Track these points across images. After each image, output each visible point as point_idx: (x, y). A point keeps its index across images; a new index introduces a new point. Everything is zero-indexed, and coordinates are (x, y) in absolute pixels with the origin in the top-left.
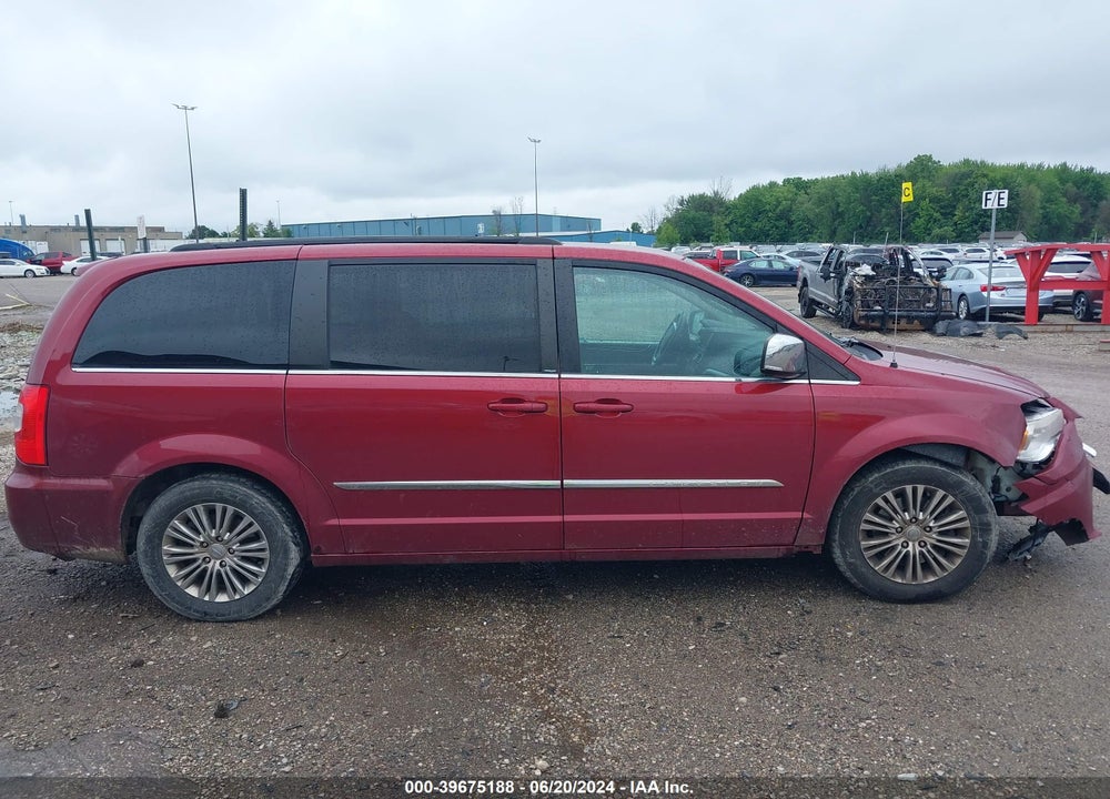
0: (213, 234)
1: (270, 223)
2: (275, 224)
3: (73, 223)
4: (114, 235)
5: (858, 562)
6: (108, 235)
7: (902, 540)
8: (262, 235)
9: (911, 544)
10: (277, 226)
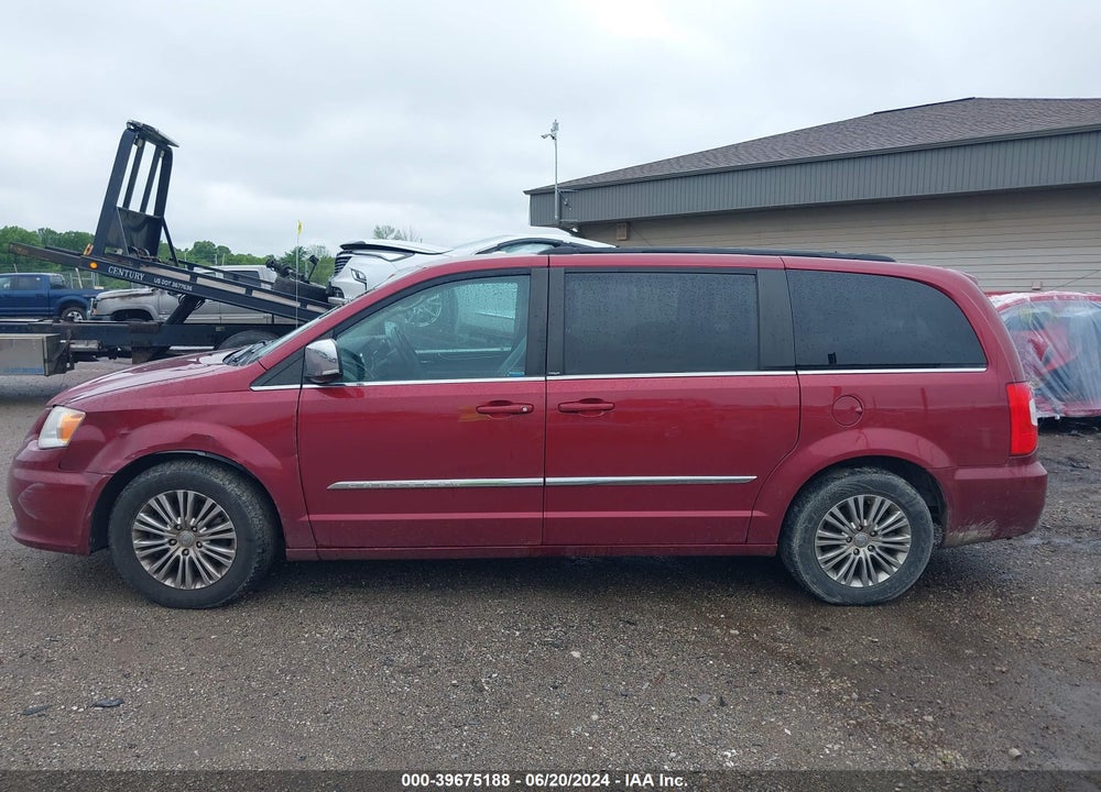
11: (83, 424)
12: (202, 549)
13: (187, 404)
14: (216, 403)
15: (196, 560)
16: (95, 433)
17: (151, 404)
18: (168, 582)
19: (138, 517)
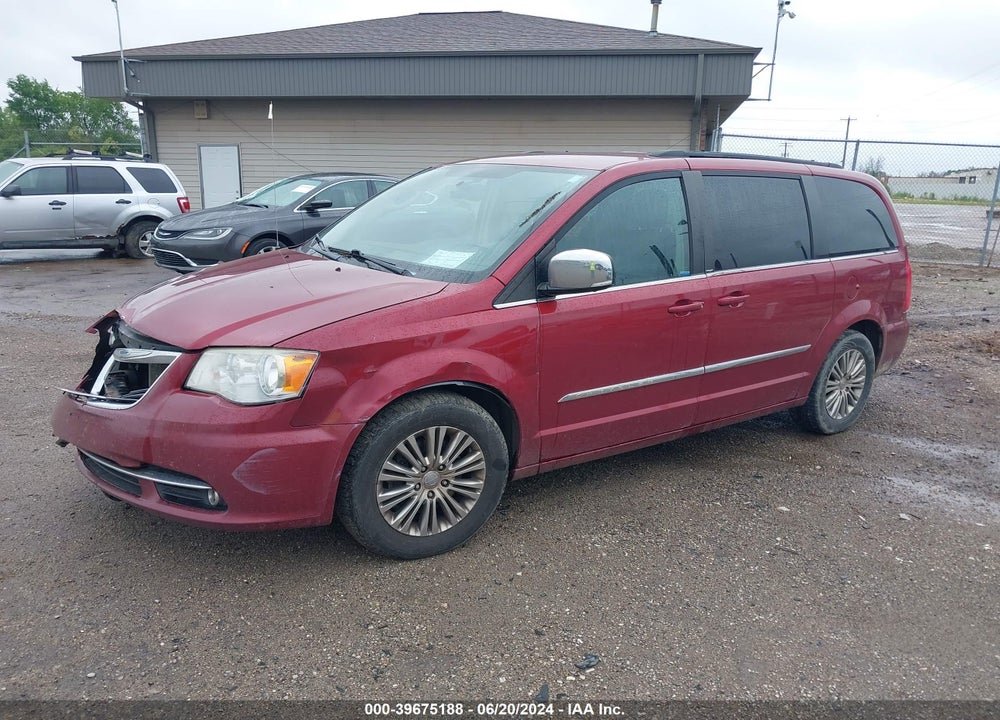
11: (318, 366)
12: (450, 487)
13: (438, 331)
14: (466, 326)
15: (442, 500)
16: (332, 376)
17: (398, 334)
18: (412, 533)
19: (384, 467)
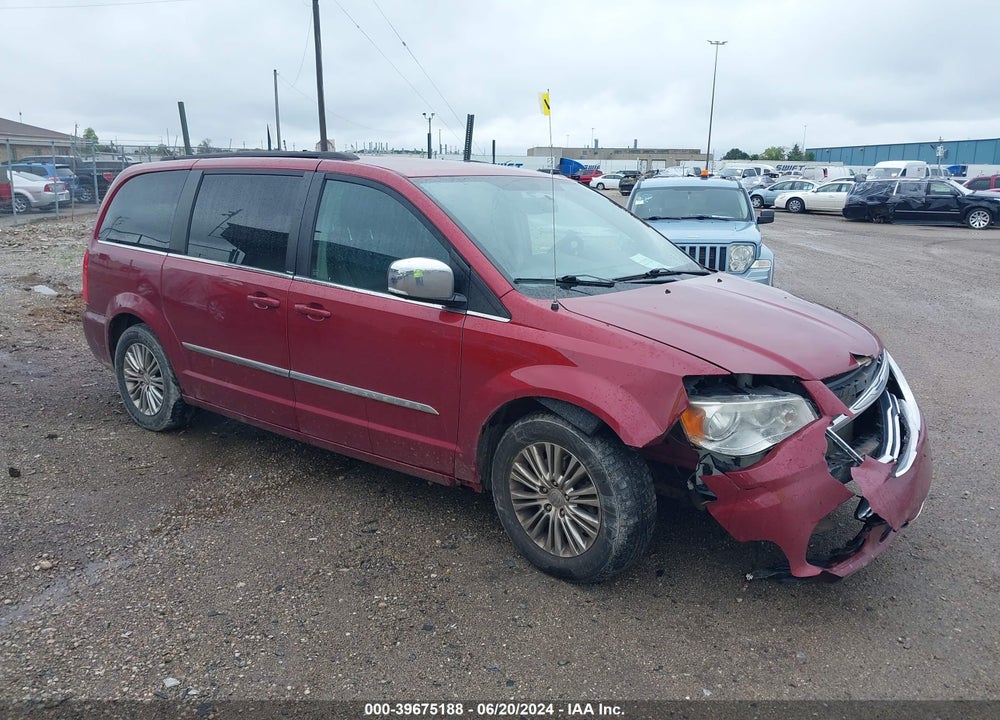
0: (744, 157)
1: (796, 147)
2: (800, 148)
3: (632, 147)
4: (660, 156)
5: (507, 513)
6: (654, 156)
7: (547, 502)
8: (786, 157)
9: (553, 509)
10: (803, 149)
